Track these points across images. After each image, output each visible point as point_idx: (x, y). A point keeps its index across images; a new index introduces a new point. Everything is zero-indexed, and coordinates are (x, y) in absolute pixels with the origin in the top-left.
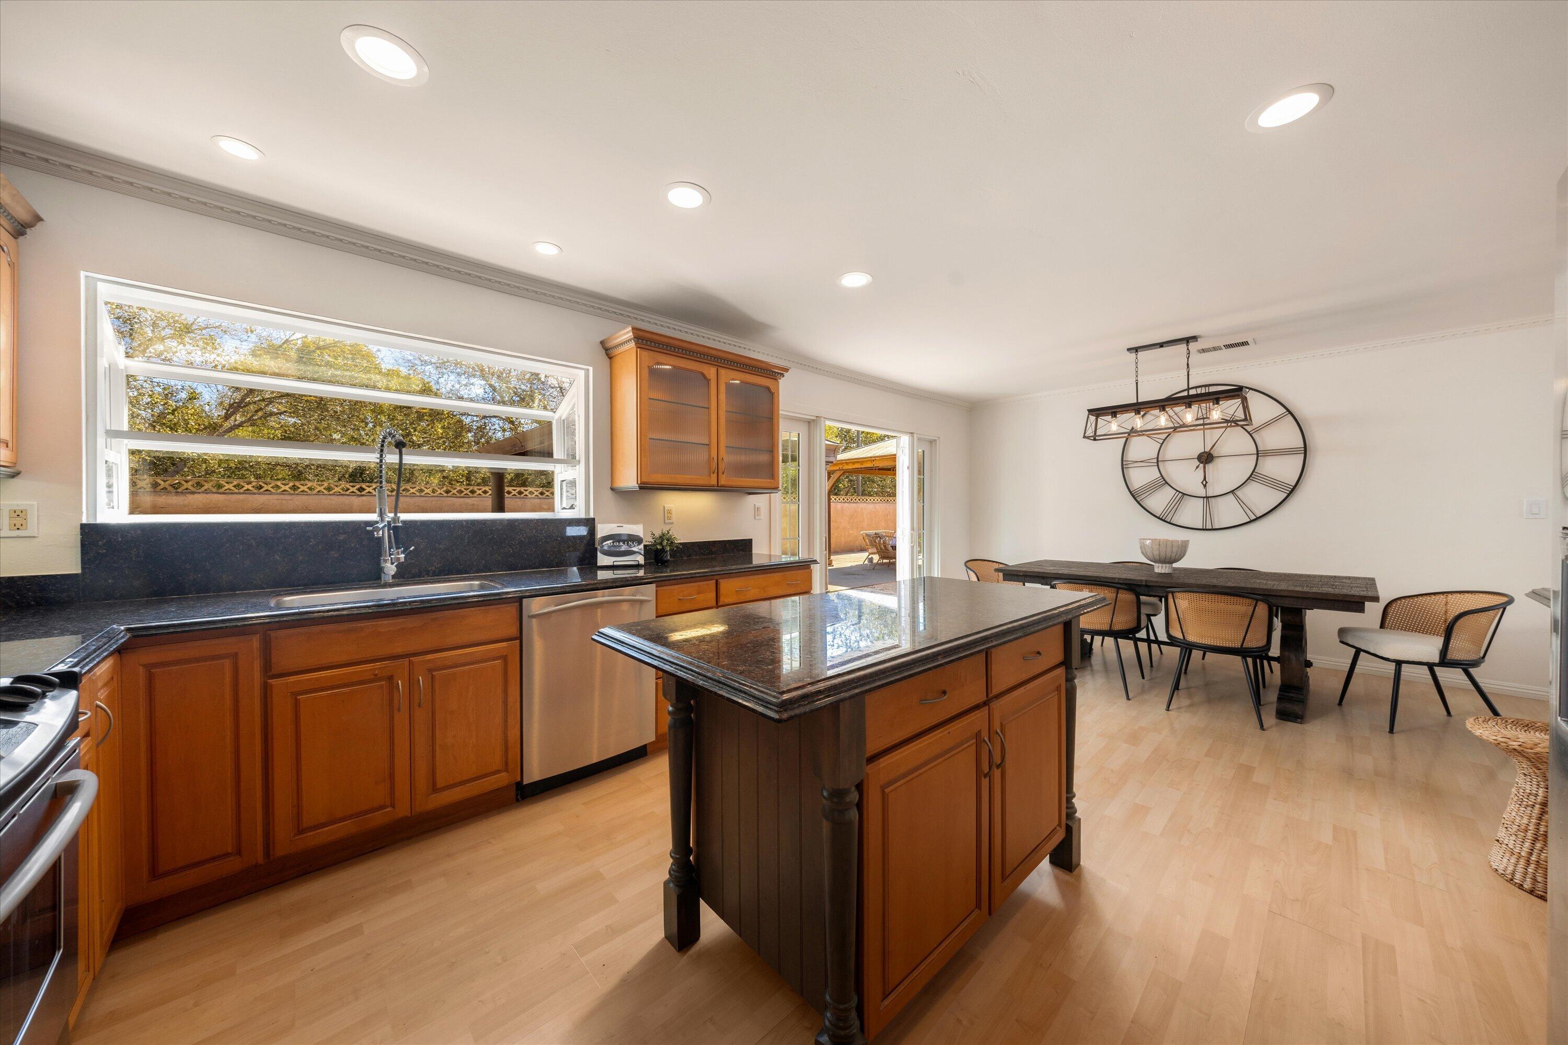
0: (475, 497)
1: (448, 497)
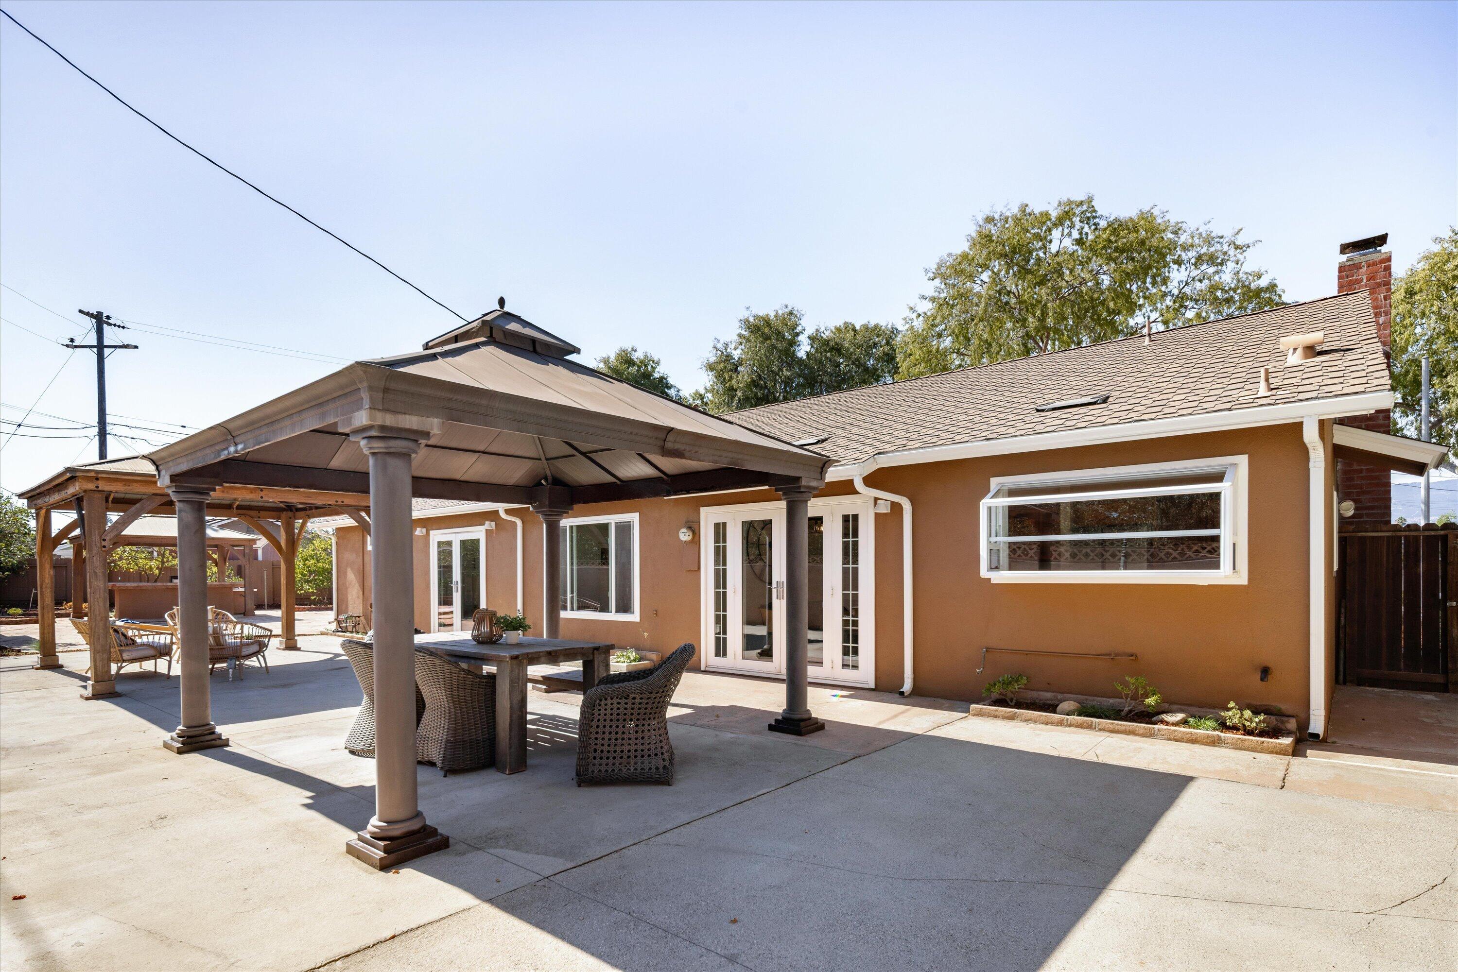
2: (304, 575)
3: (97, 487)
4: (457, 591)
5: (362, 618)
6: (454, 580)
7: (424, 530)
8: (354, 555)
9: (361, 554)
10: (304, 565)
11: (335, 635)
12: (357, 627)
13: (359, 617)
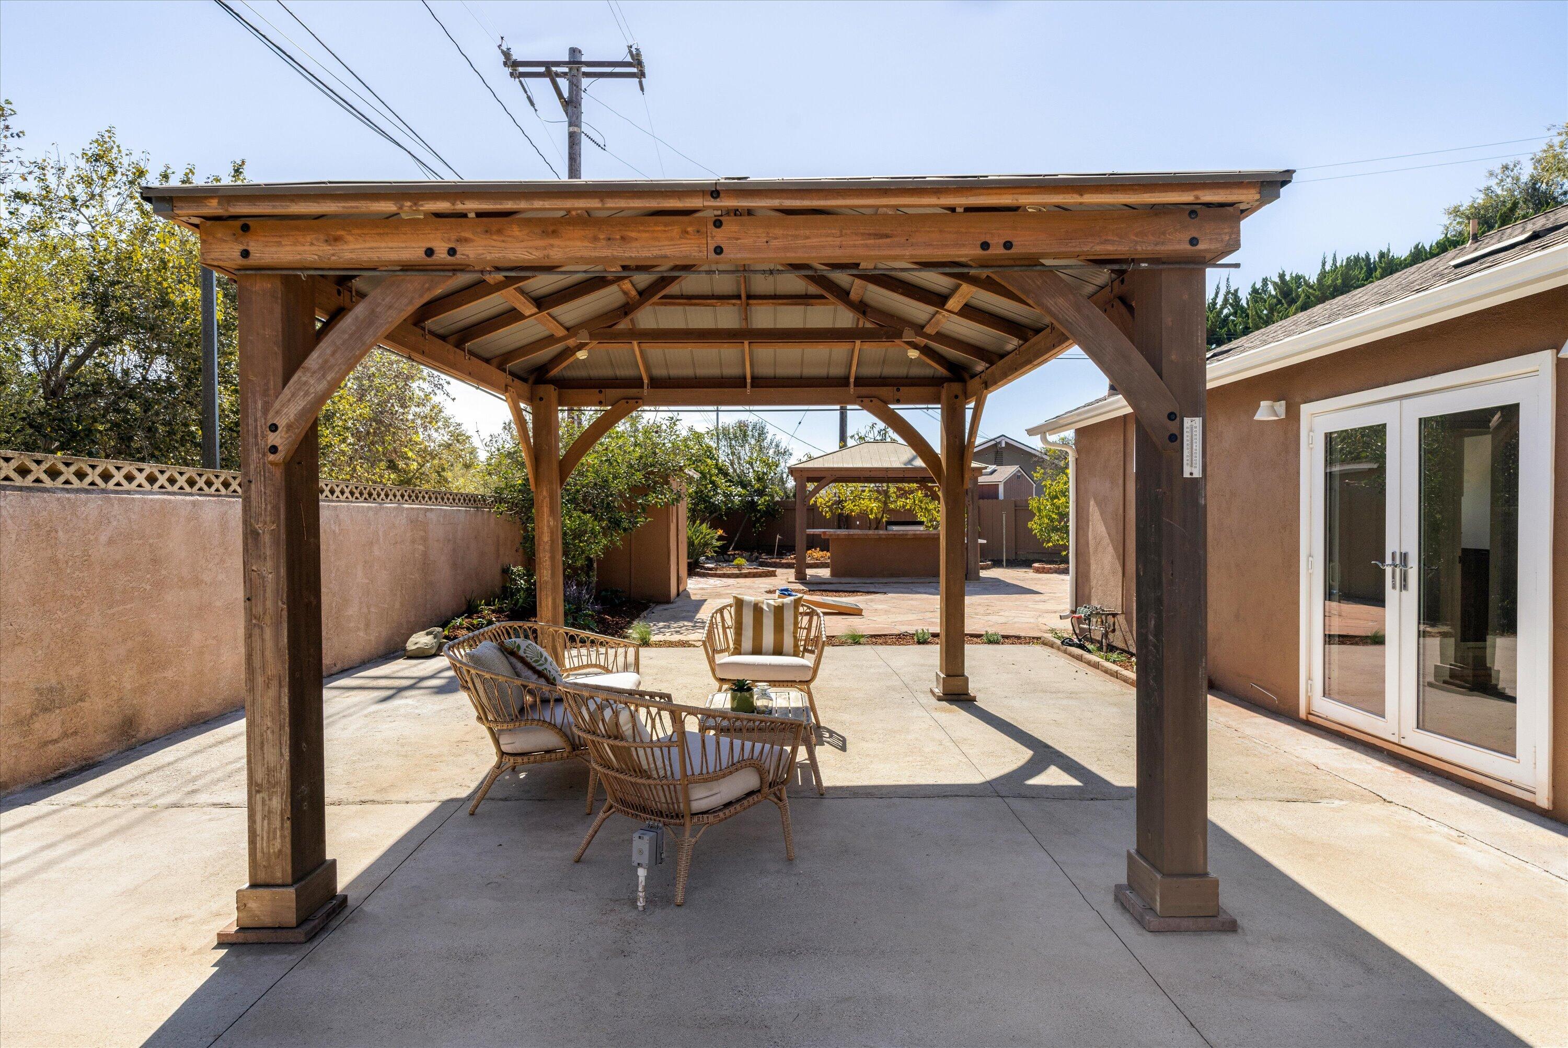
2: (1052, 520)
3: (245, 254)
4: (1404, 586)
5: (1121, 619)
6: (1391, 545)
7: (1281, 407)
8: (1108, 484)
9: (1121, 482)
10: (1053, 504)
11: (1065, 652)
12: (1111, 636)
13: (1114, 615)
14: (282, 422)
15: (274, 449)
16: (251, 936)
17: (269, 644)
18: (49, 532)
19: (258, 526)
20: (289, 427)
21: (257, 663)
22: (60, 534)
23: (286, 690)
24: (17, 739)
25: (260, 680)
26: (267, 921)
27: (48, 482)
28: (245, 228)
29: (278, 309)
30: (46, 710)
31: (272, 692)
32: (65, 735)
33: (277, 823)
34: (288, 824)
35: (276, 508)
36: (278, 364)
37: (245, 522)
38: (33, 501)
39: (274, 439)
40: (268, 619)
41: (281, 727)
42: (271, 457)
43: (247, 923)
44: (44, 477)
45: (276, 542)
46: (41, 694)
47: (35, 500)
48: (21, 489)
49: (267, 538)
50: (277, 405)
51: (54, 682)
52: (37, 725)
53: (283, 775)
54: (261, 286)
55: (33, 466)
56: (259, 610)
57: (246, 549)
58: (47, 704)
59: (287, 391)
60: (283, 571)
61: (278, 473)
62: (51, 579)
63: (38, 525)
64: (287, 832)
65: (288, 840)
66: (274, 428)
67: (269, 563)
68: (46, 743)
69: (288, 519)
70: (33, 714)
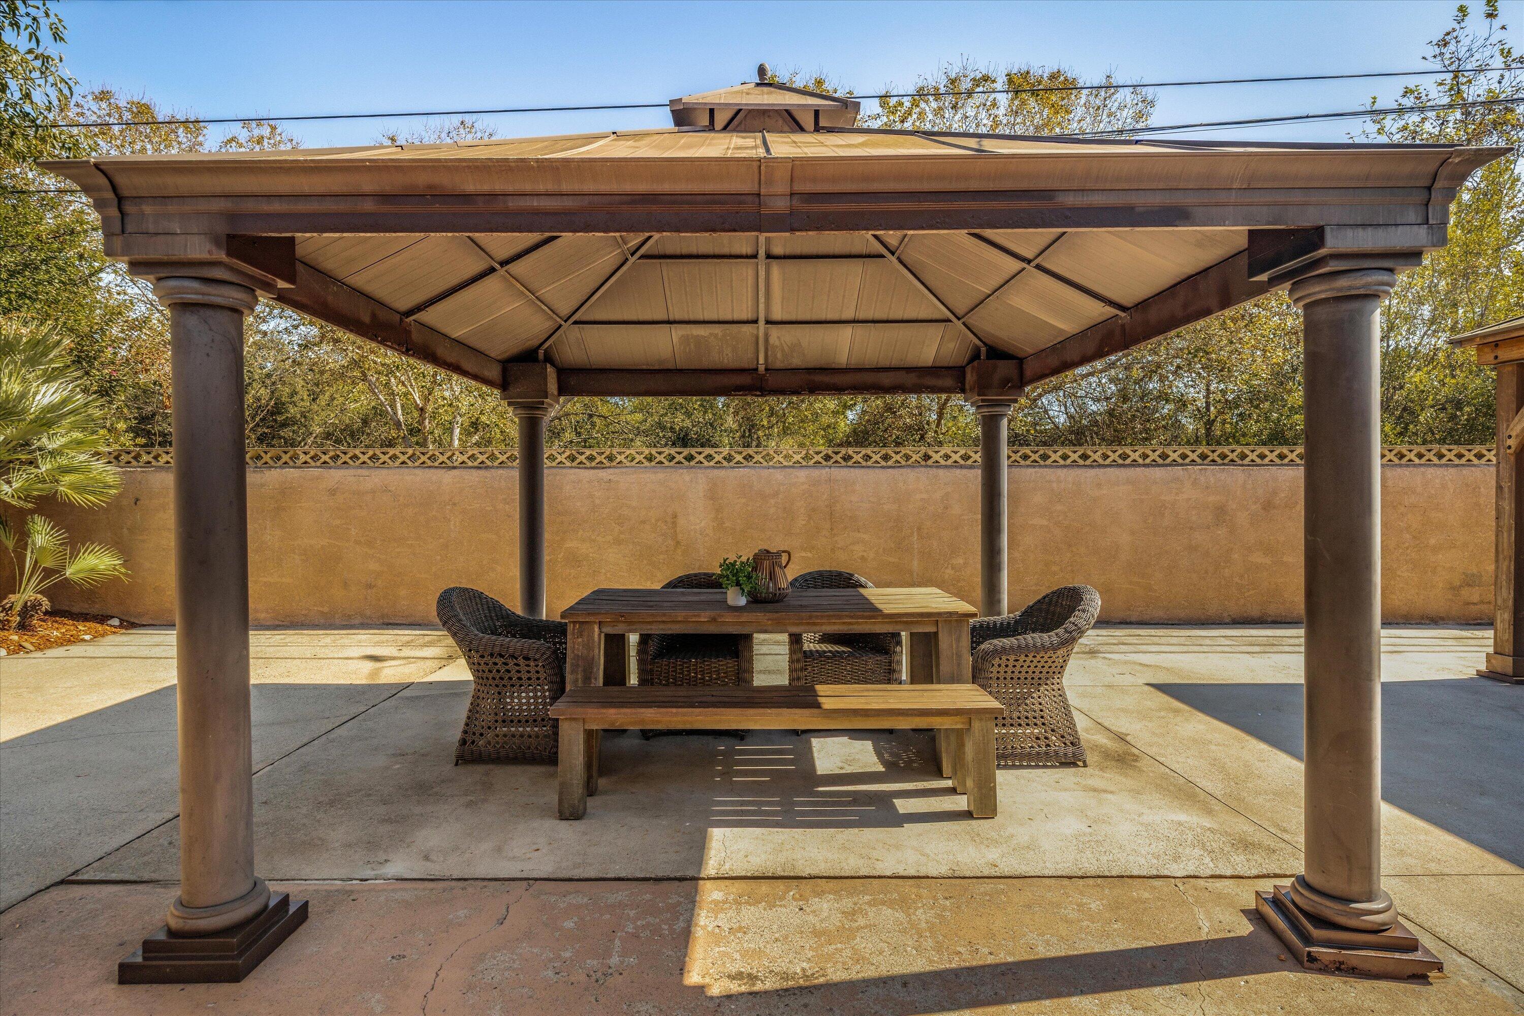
0: (614, 467)
1: (572, 467)
14: (1514, 434)
15: (1509, 447)
16: (1491, 675)
17: (1506, 540)
18: (1474, 489)
19: (1503, 484)
20: (1517, 436)
21: (1500, 549)
22: (1482, 489)
23: (1513, 563)
24: (1450, 597)
25: (1501, 556)
26: (1499, 670)
27: (1476, 461)
28: (1497, 345)
29: (1515, 379)
30: (1469, 585)
31: (1506, 563)
32: (1482, 602)
33: (1507, 626)
34: (1512, 627)
35: (1511, 475)
36: (1514, 406)
37: (1497, 482)
38: (1464, 472)
39: (1510, 442)
40: (1505, 528)
41: (1510, 580)
42: (1508, 451)
43: (1491, 669)
44: (1473, 458)
45: (1510, 491)
46: (1466, 576)
47: (1466, 471)
48: (1457, 466)
49: (1506, 490)
50: (1511, 426)
51: (1475, 571)
52: (1463, 592)
53: (1511, 603)
54: (1508, 369)
55: (1466, 453)
56: (1501, 523)
57: (1497, 495)
58: (1471, 582)
59: (1517, 419)
60: (1513, 506)
61: (1512, 459)
62: (1475, 514)
63: (1467, 485)
64: (1512, 631)
65: (1512, 634)
66: (1510, 437)
67: (1507, 501)
68: (1468, 604)
69: (1516, 481)
70: (1460, 586)
